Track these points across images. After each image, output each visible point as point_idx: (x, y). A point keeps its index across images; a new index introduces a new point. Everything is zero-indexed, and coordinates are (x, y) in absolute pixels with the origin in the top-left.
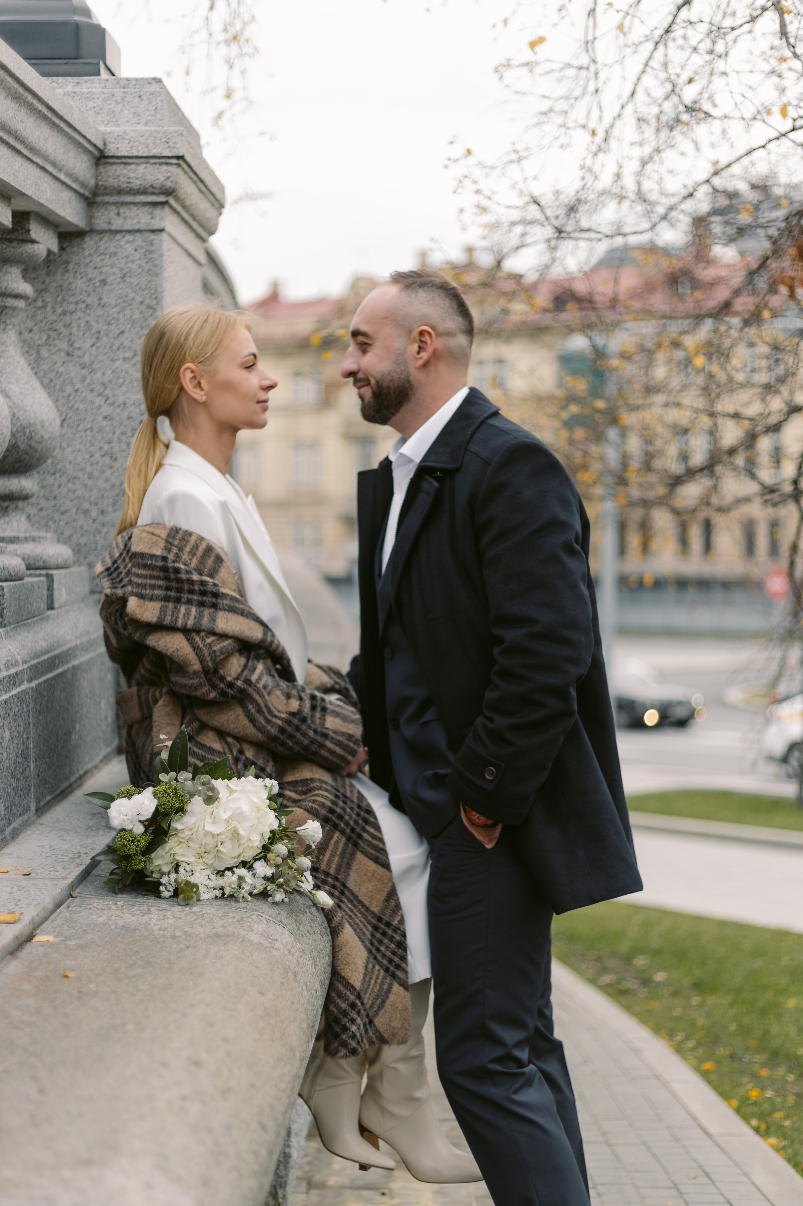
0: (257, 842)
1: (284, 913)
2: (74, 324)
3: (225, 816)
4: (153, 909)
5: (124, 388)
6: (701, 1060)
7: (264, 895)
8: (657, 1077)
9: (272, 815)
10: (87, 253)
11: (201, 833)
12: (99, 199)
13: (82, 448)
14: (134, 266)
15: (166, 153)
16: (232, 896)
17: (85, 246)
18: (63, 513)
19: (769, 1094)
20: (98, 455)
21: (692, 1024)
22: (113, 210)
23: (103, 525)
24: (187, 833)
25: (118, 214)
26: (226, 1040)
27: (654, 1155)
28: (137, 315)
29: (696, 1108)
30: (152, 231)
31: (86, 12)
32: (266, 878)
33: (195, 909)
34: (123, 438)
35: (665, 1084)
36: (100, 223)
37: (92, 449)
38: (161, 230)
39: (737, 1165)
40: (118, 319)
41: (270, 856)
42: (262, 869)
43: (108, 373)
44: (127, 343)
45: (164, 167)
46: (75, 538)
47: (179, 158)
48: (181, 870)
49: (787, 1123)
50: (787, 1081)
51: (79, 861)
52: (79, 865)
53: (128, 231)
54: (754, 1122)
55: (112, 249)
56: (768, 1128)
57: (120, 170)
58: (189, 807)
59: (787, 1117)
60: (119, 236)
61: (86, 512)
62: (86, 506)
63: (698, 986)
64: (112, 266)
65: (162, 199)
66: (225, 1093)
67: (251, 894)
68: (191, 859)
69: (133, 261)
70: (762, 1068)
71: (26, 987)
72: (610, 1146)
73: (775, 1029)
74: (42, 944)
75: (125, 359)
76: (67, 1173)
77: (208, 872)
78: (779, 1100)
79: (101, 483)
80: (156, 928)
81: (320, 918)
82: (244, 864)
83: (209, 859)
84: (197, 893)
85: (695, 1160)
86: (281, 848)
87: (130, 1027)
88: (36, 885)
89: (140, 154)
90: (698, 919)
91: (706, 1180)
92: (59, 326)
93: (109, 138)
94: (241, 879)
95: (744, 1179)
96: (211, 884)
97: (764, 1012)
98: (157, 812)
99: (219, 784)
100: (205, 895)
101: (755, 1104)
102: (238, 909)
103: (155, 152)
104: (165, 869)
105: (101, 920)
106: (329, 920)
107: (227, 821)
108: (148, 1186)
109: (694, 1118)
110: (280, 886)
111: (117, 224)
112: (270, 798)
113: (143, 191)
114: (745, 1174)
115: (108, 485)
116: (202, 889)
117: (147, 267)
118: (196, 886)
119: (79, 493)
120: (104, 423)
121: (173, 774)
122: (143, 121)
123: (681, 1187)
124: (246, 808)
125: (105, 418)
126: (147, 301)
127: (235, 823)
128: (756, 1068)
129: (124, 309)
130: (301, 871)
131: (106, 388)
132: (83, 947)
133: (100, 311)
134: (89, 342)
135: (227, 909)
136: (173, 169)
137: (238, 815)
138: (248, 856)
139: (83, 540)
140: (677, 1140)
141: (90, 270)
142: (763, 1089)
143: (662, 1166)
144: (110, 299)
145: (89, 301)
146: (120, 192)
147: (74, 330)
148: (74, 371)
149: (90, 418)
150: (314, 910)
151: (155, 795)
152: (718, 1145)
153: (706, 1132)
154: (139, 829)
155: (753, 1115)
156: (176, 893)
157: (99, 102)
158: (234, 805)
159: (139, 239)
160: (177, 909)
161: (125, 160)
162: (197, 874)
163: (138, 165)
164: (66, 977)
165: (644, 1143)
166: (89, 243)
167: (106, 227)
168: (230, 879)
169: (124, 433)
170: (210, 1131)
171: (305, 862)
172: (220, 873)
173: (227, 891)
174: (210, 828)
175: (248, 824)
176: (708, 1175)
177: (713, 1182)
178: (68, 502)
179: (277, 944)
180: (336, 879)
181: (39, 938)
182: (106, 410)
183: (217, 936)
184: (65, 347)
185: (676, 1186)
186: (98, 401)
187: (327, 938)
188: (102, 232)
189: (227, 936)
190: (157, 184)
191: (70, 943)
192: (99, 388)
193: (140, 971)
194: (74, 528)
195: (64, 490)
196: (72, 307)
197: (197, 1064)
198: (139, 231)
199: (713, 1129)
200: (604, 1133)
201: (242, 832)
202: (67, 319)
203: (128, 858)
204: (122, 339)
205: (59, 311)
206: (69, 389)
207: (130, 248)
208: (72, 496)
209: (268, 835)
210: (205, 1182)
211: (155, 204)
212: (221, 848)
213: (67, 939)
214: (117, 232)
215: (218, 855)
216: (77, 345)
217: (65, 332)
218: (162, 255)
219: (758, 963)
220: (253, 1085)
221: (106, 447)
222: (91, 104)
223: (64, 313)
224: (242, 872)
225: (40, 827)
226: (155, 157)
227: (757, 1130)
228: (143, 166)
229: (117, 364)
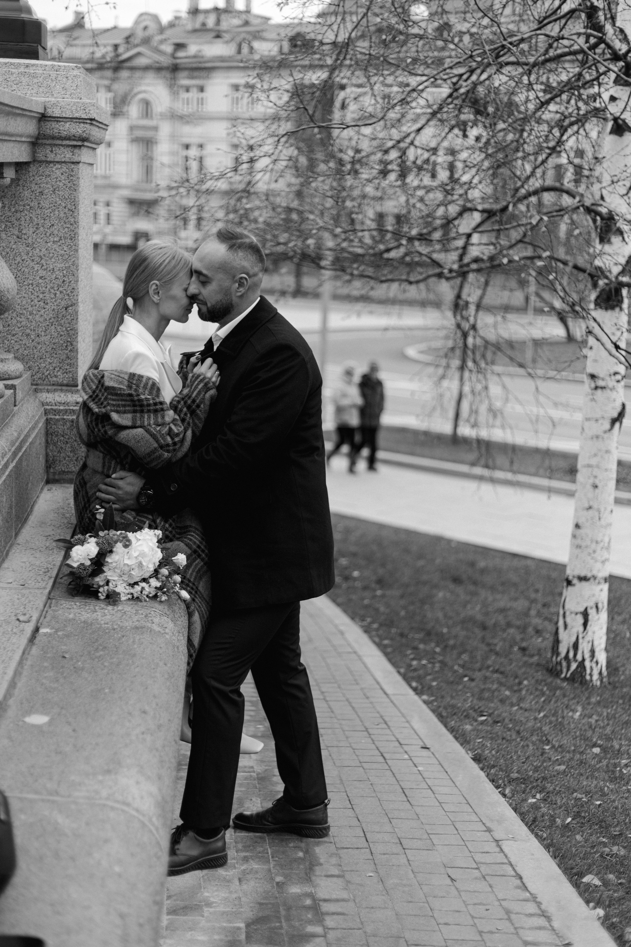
0: (152, 568)
1: (166, 607)
2: (23, 219)
3: (136, 554)
4: (97, 608)
5: (53, 260)
6: (381, 638)
7: (156, 596)
8: (355, 652)
9: (159, 551)
10: (31, 174)
11: (122, 564)
12: (40, 141)
13: (26, 295)
14: (61, 184)
15: (84, 116)
16: (138, 598)
17: (30, 170)
18: (14, 335)
19: (424, 662)
20: (36, 301)
21: (377, 610)
22: (49, 148)
23: (39, 343)
24: (114, 564)
25: (52, 151)
26: (155, 696)
27: (353, 708)
28: (62, 215)
29: (379, 675)
30: (73, 163)
31: (29, 10)
32: (156, 588)
33: (120, 608)
34: (52, 291)
35: (360, 658)
36: (40, 156)
37: (33, 297)
38: (78, 163)
39: (403, 716)
40: (50, 217)
41: (159, 576)
42: (155, 583)
43: (43, 250)
44: (56, 232)
45: (82, 125)
46: (20, 351)
47: (91, 120)
48: (110, 584)
49: (434, 684)
50: (435, 652)
51: (49, 574)
52: (50, 578)
53: (58, 162)
54: (414, 684)
55: (47, 173)
56: (423, 688)
57: (54, 125)
58: (114, 549)
59: (434, 680)
60: (52, 165)
61: (28, 335)
62: (28, 331)
63: (380, 582)
64: (47, 183)
65: (80, 143)
66: (159, 727)
67: (147, 596)
68: (116, 578)
69: (60, 181)
70: (420, 643)
71: (46, 664)
72: (327, 701)
73: (429, 615)
74: (45, 634)
75: (54, 242)
76: (100, 778)
77: (125, 585)
78: (430, 666)
79: (37, 318)
80: (102, 622)
81: (183, 606)
82: (144, 580)
83: (125, 578)
84: (120, 598)
85: (378, 712)
86: (165, 571)
87: (107, 691)
88: (30, 593)
89: (67, 116)
90: (381, 526)
91: (384, 726)
92: (13, 219)
93: (48, 105)
94: (143, 588)
95: (407, 725)
96: (127, 592)
97: (423, 602)
98: (99, 553)
99: (130, 535)
100: (123, 598)
101: (415, 670)
102: (142, 607)
103: (77, 115)
104: (101, 583)
105: (71, 616)
106: (188, 607)
107: (136, 558)
108: (138, 783)
109: (378, 683)
110: (164, 593)
111: (51, 157)
112: (158, 542)
113: (69, 138)
114: (407, 722)
115: (42, 319)
116: (122, 595)
117: (69, 185)
118: (119, 594)
119: (23, 323)
120: (41, 281)
121: (106, 532)
122: (68, 93)
123: (370, 730)
124: (146, 550)
125: (41, 278)
126: (69, 206)
127: (140, 559)
128: (416, 643)
129: (54, 211)
130: (175, 583)
131: (42, 259)
132: (67, 636)
133: (39, 212)
134: (32, 230)
135: (136, 607)
136: (87, 126)
137: (142, 554)
138: (147, 575)
139: (26, 352)
140: (368, 698)
141: (33, 186)
142: (420, 660)
143: (358, 716)
144: (45, 204)
145: (32, 204)
146: (53, 138)
147: (22, 223)
148: (22, 248)
149: (31, 278)
150: (179, 601)
151: (97, 544)
152: (392, 702)
153: (385, 693)
154: (88, 563)
155: (413, 678)
156: (108, 597)
157: (41, 80)
158: (140, 548)
159: (64, 168)
160: (110, 608)
161: (57, 119)
162: (119, 587)
163: (66, 122)
164: (64, 657)
165: (347, 700)
166: (33, 168)
167: (43, 159)
168: (138, 588)
169: (52, 288)
170: (157, 750)
171: (178, 578)
172: (133, 585)
173: (135, 596)
174: (126, 562)
175: (147, 559)
176: (386, 723)
177: (389, 727)
178: (16, 329)
179: (167, 631)
180: (194, 584)
181: (42, 631)
182: (42, 273)
183: (137, 628)
184: (16, 232)
185: (367, 730)
186: (36, 267)
187: (186, 617)
188: (40, 162)
189: (142, 628)
190: (77, 134)
191: (60, 633)
192: (37, 259)
193: (101, 653)
194: (20, 345)
195: (14, 322)
196: (21, 208)
197: (145, 712)
198: (65, 162)
199: (389, 692)
200: (323, 693)
201: (144, 564)
202: (18, 215)
203: (81, 578)
204: (52, 229)
205: (13, 210)
206: (18, 259)
207: (58, 173)
208: (19, 325)
209: (158, 564)
210: (160, 778)
211: (75, 146)
212: (132, 572)
213: (57, 631)
214: (51, 162)
215: (130, 576)
216: (24, 232)
217: (17, 223)
218: (78, 178)
219: (421, 563)
220: (169, 720)
221: (41, 296)
222: (35, 80)
223: (16, 211)
224: (144, 584)
225: (19, 547)
226: (77, 118)
227: (415, 689)
228: (68, 123)
229: (49, 244)
